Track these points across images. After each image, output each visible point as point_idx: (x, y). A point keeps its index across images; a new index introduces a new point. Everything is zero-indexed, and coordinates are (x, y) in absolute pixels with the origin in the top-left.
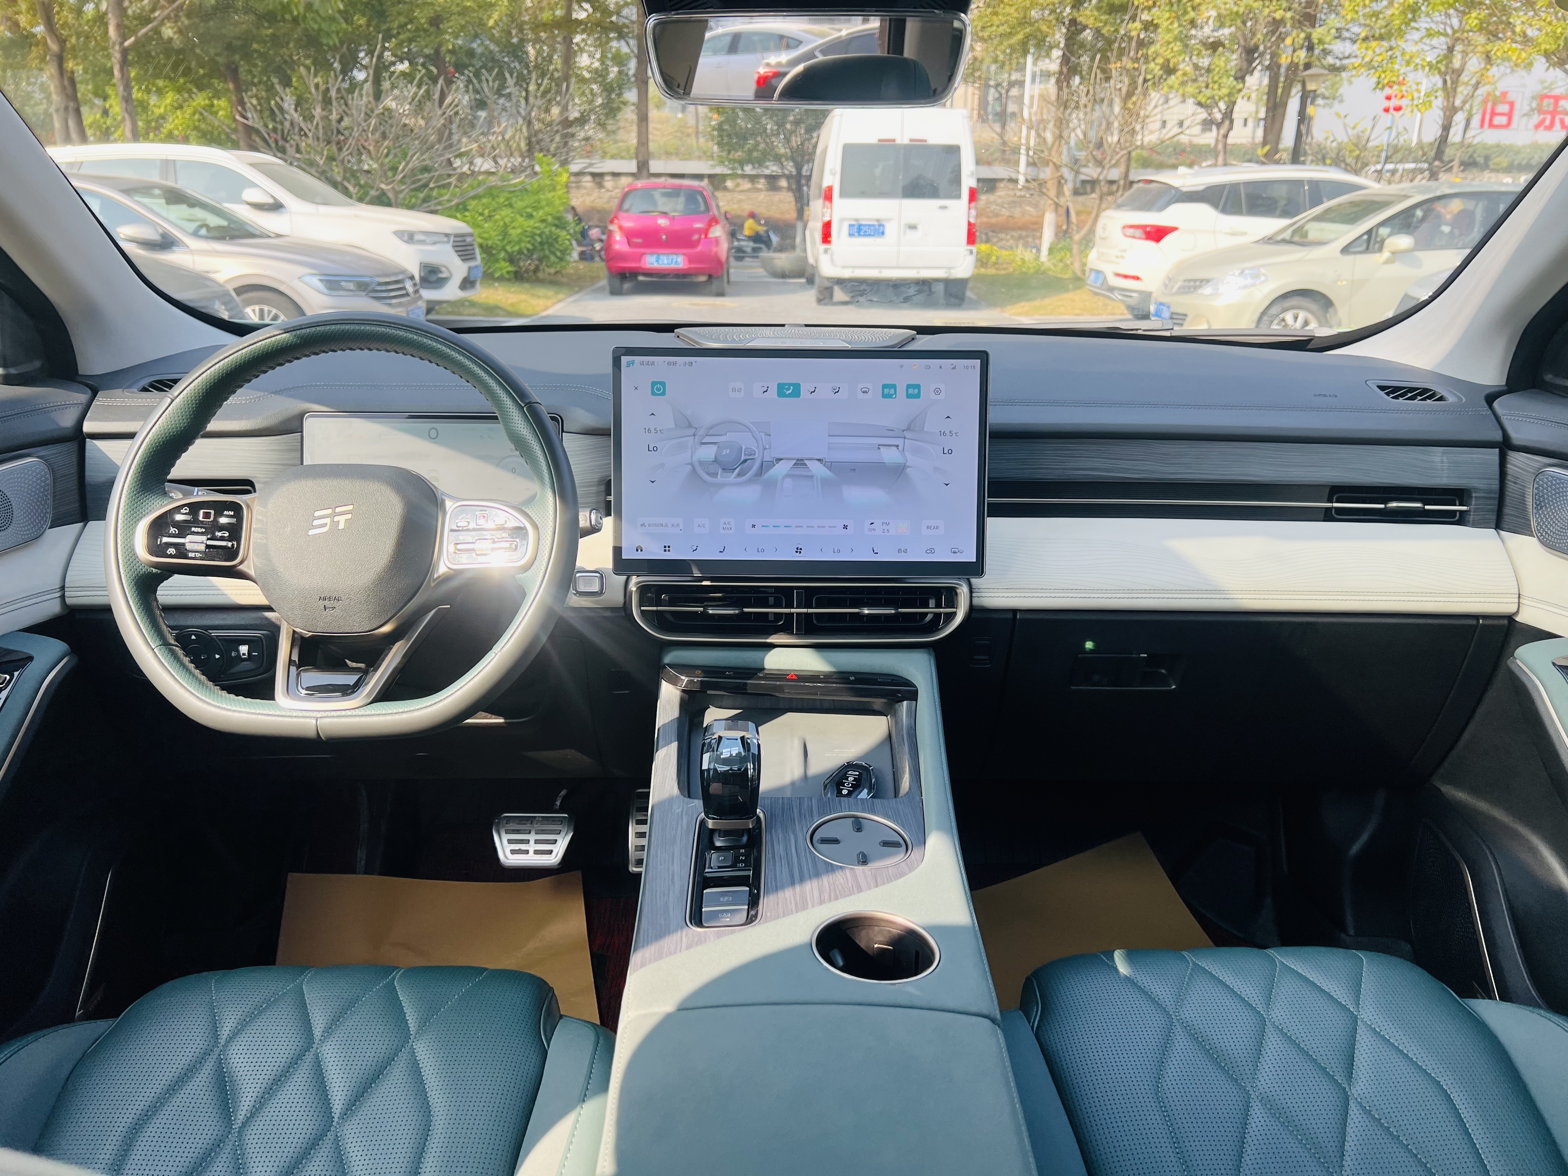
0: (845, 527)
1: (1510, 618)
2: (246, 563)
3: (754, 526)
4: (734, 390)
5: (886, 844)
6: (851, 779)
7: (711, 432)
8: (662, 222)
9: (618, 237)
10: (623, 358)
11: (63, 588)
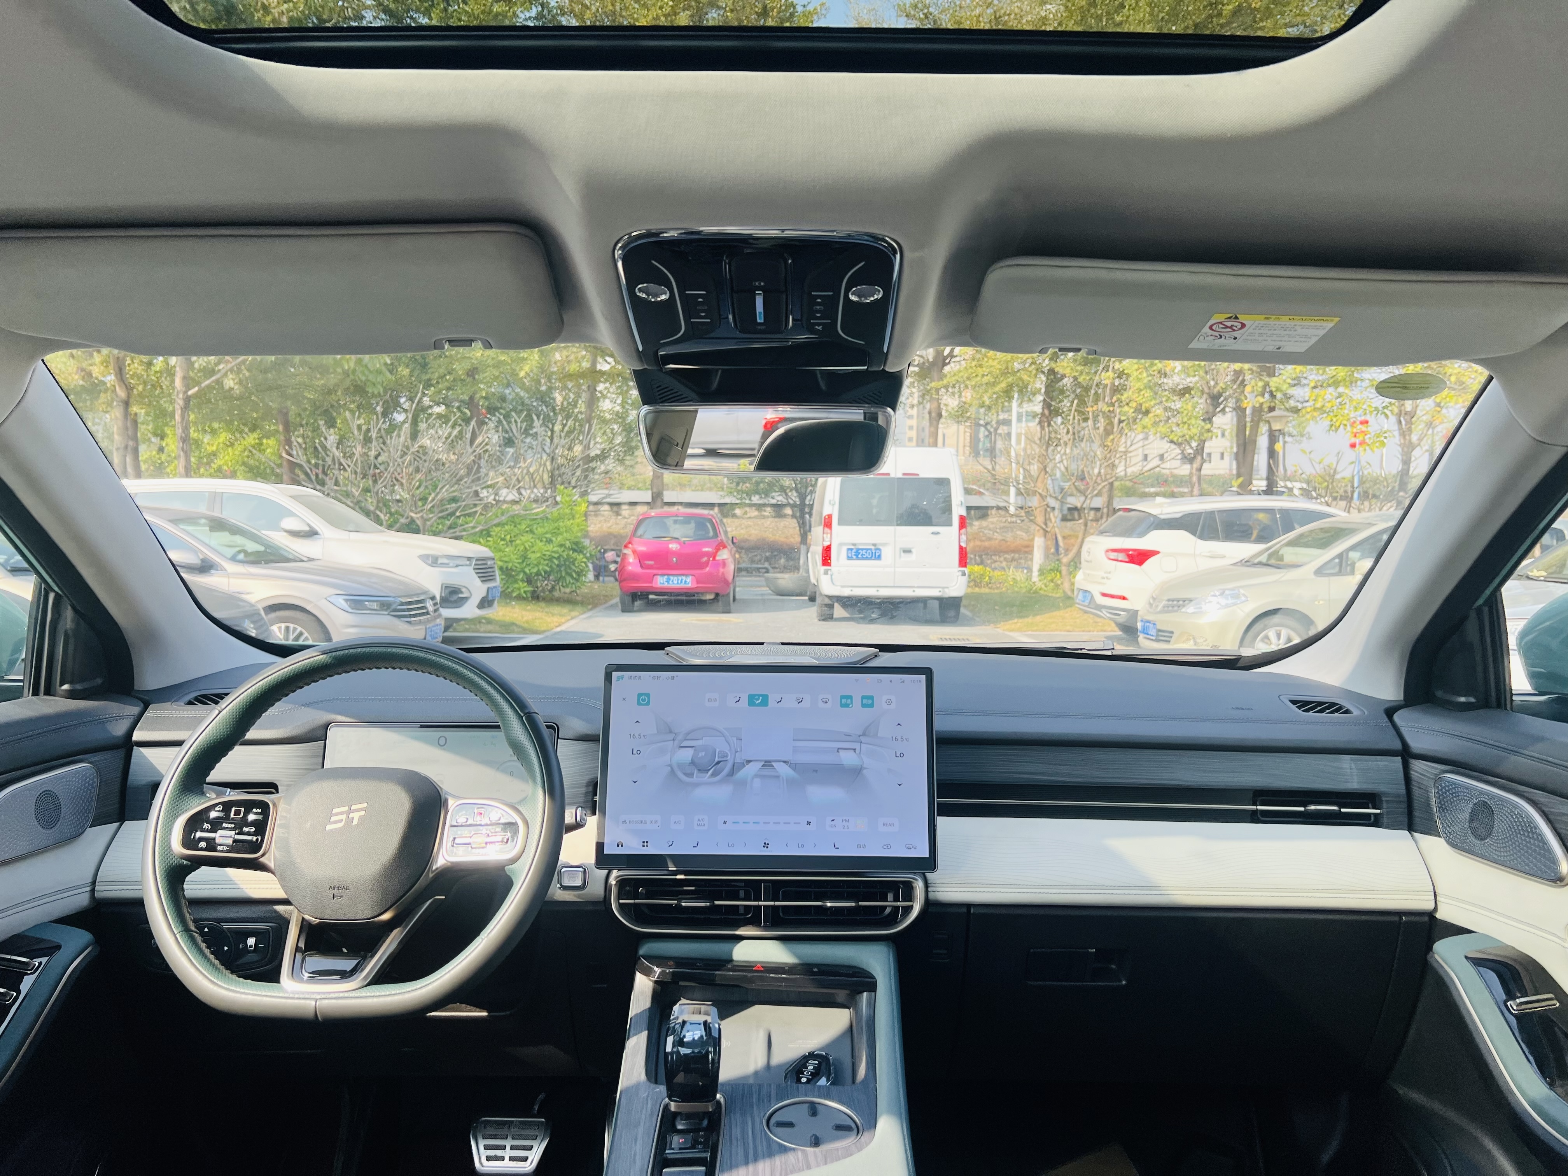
0: (809, 823)
1: (1431, 915)
2: (266, 856)
3: (725, 822)
4: (710, 700)
5: (839, 1128)
6: (811, 1068)
7: (689, 737)
8: (674, 546)
9: (631, 559)
10: (614, 673)
11: (94, 883)
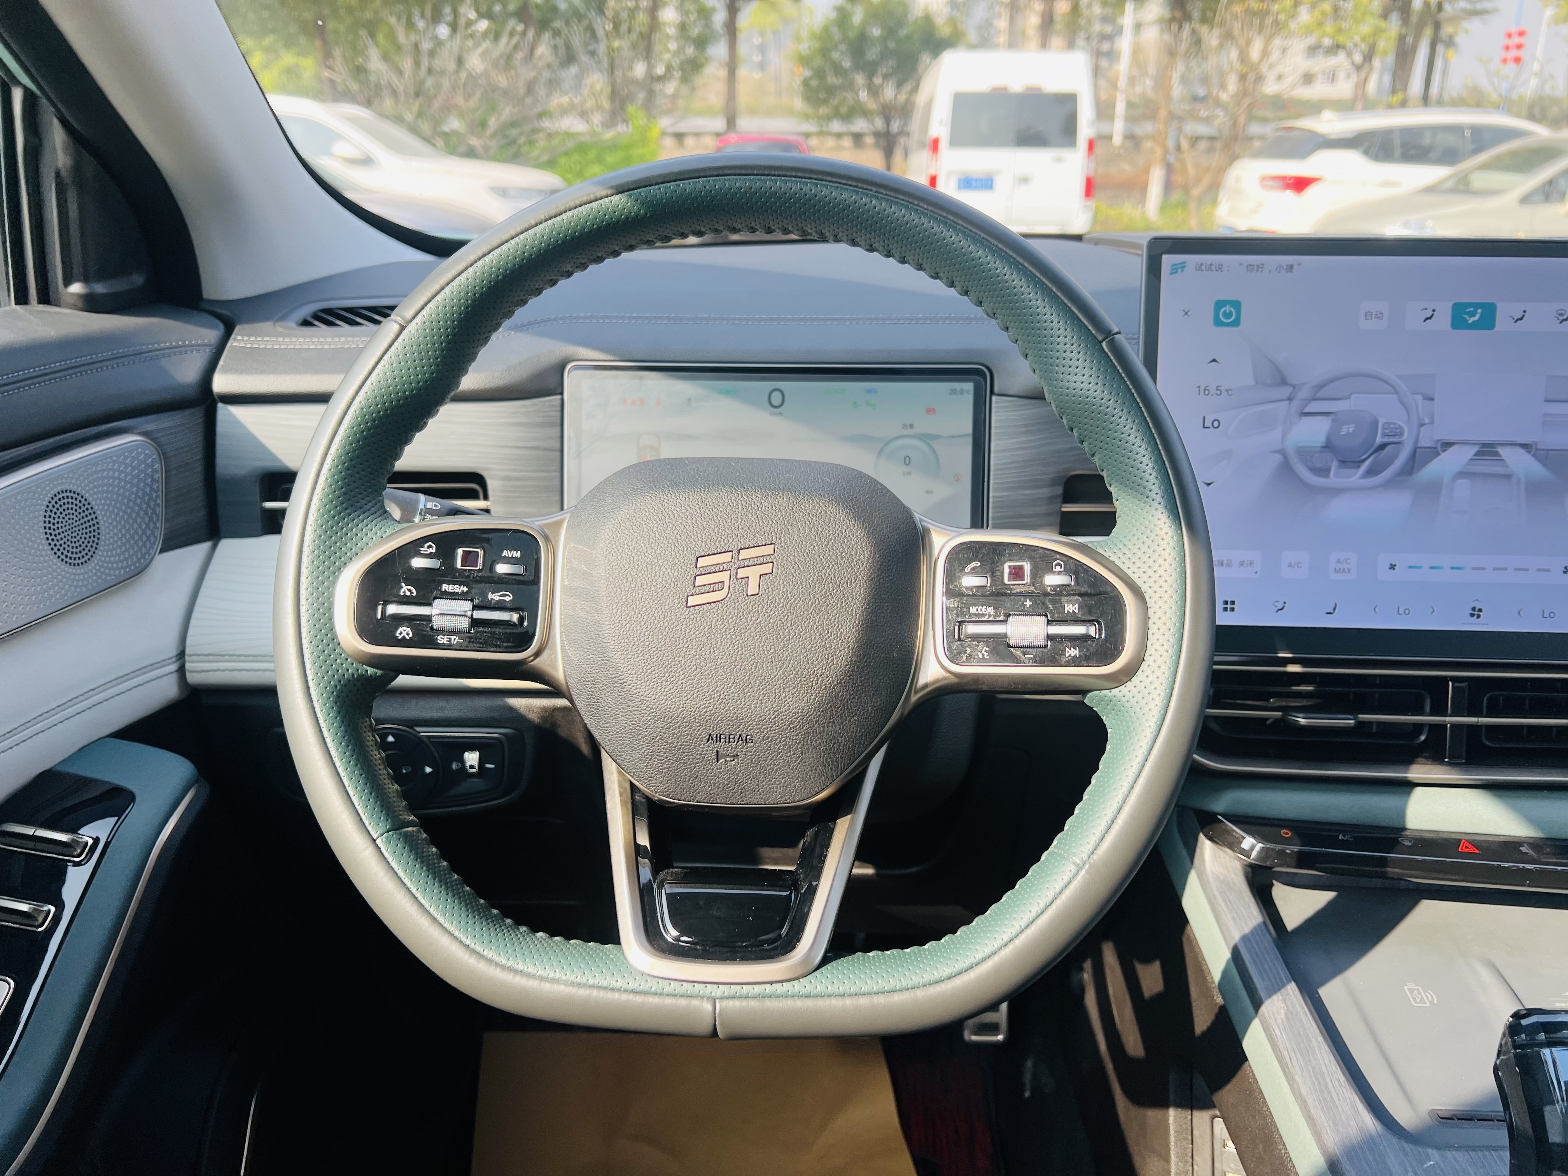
2: (545, 655)
3: (1393, 567)
4: (1368, 315)
7: (1321, 394)
10: (1165, 257)
11: (181, 655)
